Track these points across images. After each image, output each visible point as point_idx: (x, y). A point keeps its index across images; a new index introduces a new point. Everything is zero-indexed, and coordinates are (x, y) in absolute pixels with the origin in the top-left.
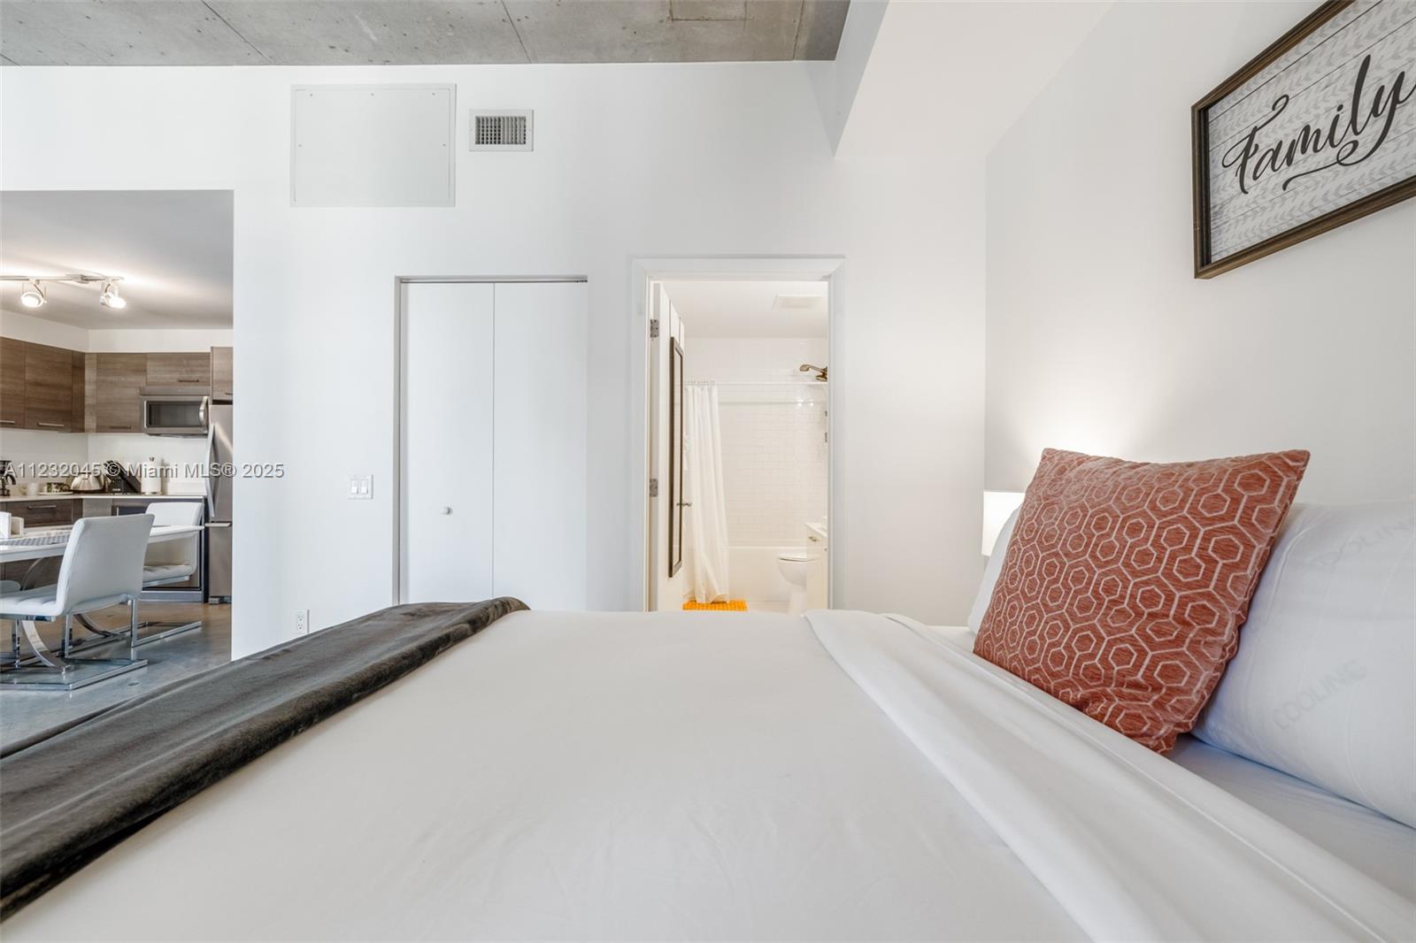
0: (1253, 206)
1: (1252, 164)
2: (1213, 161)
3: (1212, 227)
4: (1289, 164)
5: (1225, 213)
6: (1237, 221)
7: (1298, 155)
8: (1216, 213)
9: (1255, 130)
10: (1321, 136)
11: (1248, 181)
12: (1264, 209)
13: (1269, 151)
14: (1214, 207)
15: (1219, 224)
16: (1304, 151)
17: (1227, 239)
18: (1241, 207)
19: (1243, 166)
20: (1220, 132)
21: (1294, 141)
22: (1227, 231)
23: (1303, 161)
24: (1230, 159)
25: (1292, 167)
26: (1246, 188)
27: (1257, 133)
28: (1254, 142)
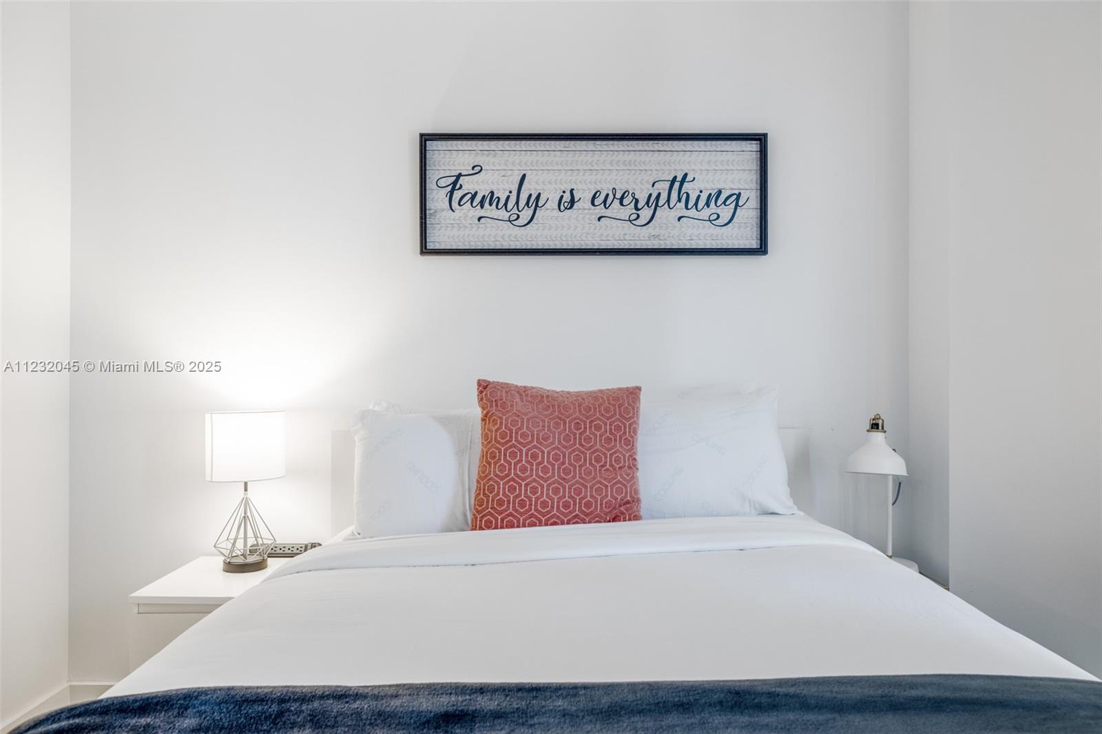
0: (459, 222)
1: (457, 195)
2: (429, 178)
3: (428, 222)
4: (482, 207)
5: (437, 218)
6: (447, 227)
7: (487, 205)
8: (430, 214)
9: (460, 175)
10: (501, 200)
11: (455, 204)
12: (465, 227)
13: (468, 193)
14: (430, 210)
15: (433, 222)
16: (491, 205)
17: (439, 235)
18: (450, 219)
19: (452, 193)
20: (435, 162)
21: (484, 196)
22: (439, 230)
23: (489, 210)
24: (443, 183)
25: (483, 210)
26: (453, 208)
27: (462, 178)
28: (460, 182)
